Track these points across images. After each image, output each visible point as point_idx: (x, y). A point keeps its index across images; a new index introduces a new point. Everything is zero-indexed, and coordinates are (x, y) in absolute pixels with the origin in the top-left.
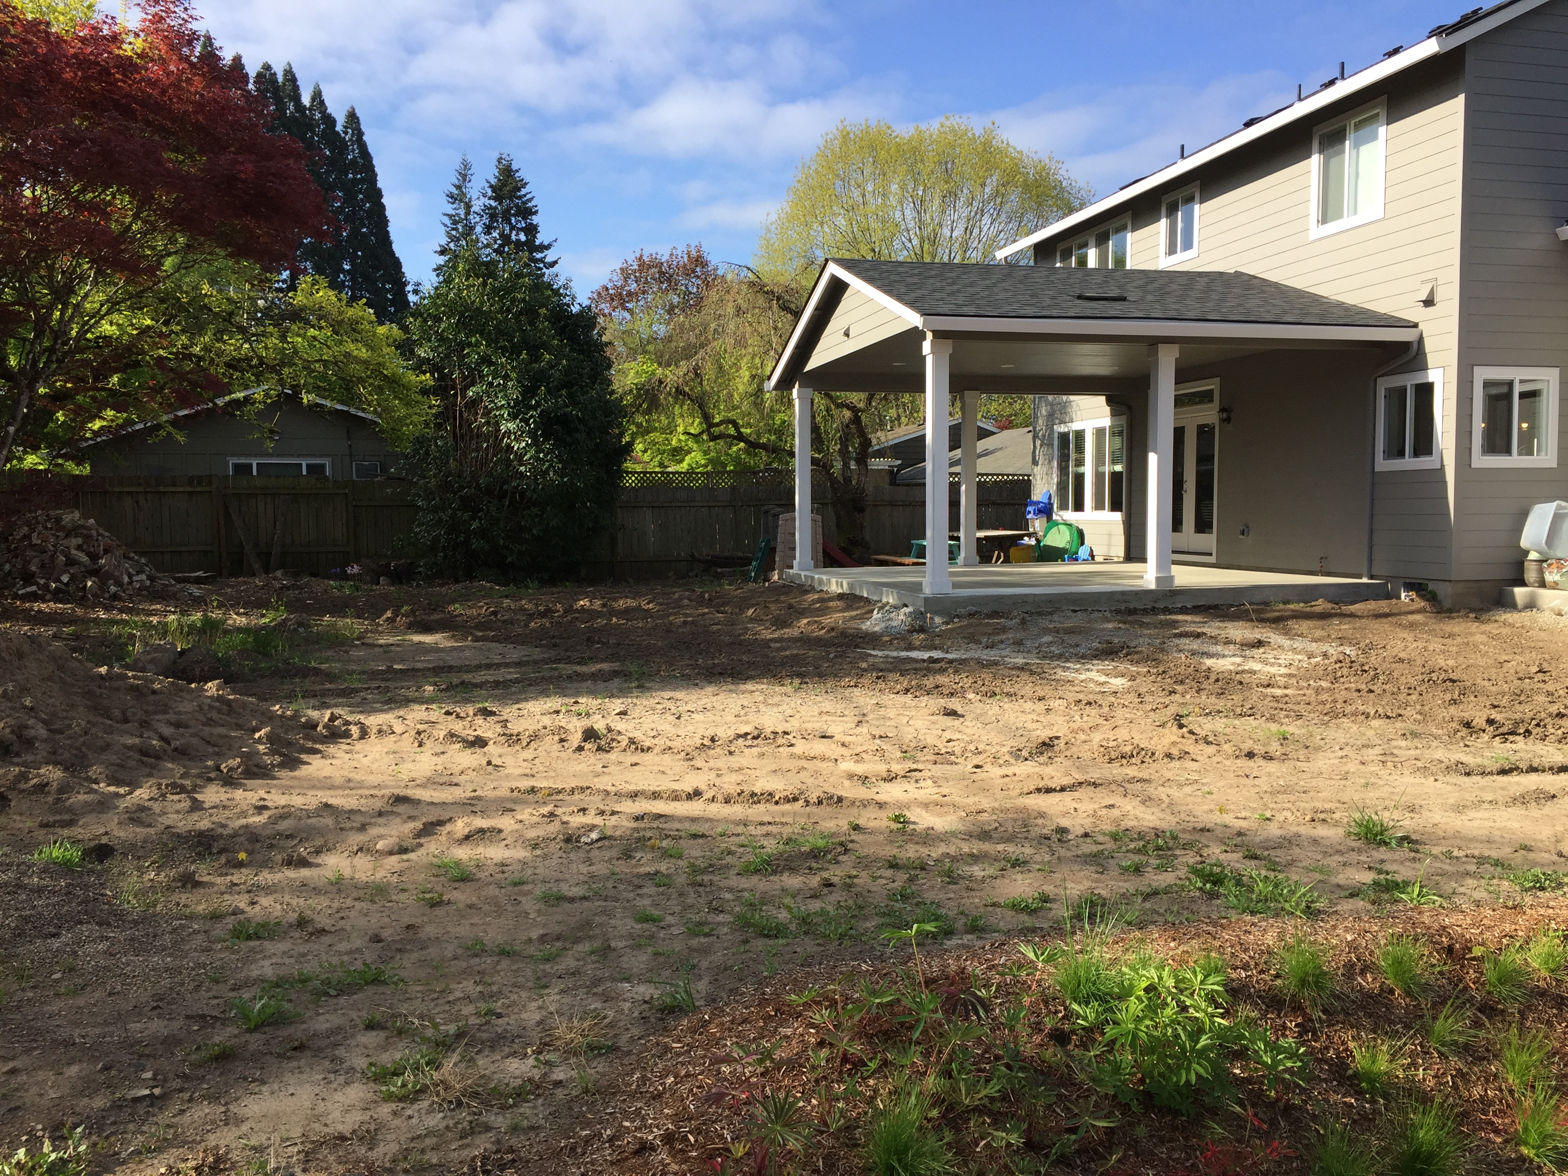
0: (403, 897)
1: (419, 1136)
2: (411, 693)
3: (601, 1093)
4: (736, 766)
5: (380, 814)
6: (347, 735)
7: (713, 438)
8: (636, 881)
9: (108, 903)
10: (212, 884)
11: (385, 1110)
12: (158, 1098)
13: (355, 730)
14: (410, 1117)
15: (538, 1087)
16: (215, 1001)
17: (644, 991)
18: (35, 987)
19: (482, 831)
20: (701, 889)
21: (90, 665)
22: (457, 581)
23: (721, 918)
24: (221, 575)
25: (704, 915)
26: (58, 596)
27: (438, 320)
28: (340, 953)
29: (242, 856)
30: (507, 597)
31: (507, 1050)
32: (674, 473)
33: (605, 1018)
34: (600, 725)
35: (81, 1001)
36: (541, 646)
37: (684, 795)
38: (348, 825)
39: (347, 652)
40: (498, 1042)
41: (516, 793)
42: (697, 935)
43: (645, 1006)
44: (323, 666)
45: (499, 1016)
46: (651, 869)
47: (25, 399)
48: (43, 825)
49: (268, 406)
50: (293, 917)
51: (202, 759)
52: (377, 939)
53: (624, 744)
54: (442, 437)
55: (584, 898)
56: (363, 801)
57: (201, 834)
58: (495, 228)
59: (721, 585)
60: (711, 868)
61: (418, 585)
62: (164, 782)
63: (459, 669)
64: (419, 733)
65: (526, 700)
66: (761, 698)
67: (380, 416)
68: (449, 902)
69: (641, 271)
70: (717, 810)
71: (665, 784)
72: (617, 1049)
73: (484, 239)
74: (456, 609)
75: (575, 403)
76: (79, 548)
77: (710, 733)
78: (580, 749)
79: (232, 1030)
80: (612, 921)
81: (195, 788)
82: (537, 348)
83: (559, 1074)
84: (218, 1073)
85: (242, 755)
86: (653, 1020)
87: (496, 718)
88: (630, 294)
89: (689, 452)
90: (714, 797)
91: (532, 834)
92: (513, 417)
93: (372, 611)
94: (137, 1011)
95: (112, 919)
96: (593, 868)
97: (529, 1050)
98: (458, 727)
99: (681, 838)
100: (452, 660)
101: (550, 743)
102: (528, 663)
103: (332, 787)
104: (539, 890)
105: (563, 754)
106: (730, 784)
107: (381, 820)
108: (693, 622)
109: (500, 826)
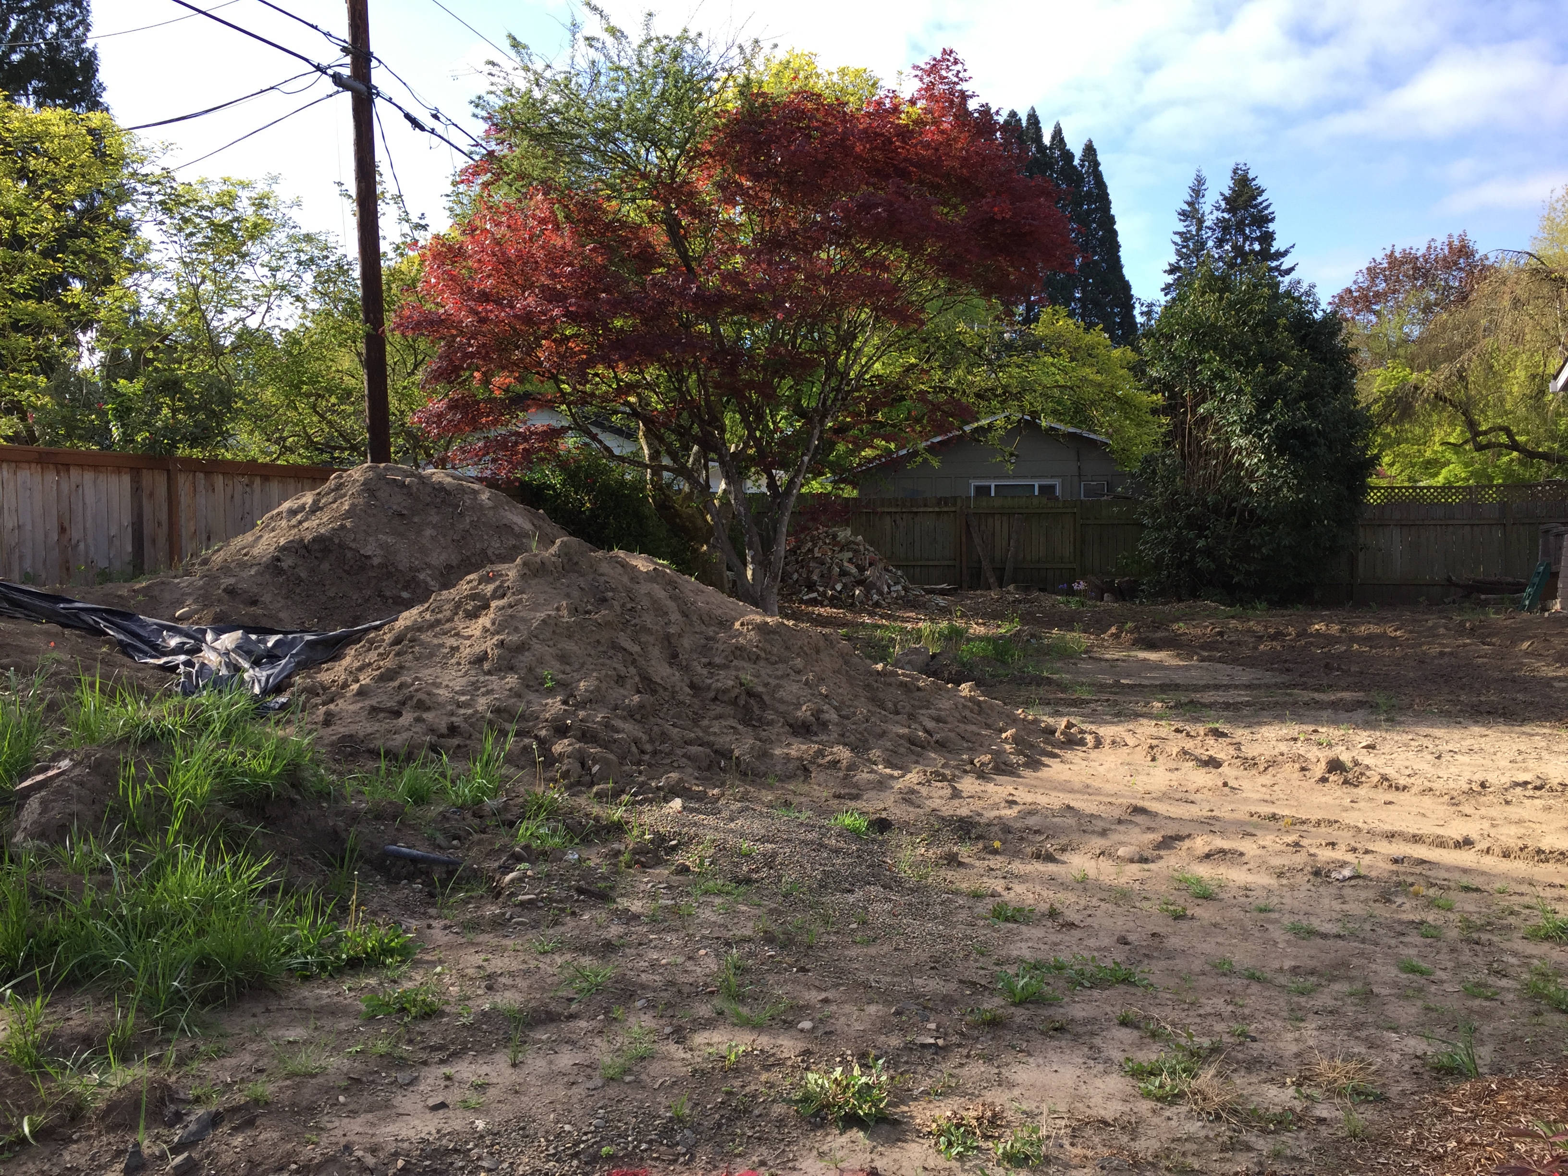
0: (1146, 905)
1: (1179, 1139)
2: (1139, 709)
3: (1371, 1141)
4: (1515, 817)
5: (1120, 822)
6: (1082, 743)
7: (1480, 448)
8: (1399, 928)
9: (890, 870)
10: (973, 866)
11: (1145, 1106)
12: (941, 1048)
13: (1089, 738)
14: (1169, 1119)
15: (1300, 1119)
16: (982, 972)
17: (1415, 1045)
18: (837, 933)
19: (1222, 851)
20: (1477, 947)
21: (868, 661)
22: (1180, 600)
23: (1504, 983)
24: (961, 587)
25: (1483, 976)
26: (834, 602)
27: (1170, 338)
28: (1089, 948)
29: (997, 844)
30: (1233, 617)
31: (1264, 1075)
32: (1428, 488)
33: (1370, 1064)
34: (1345, 757)
35: (873, 951)
36: (1272, 670)
37: (1451, 843)
38: (1090, 828)
39: (1075, 664)
40: (1252, 1065)
41: (1255, 817)
42: (1476, 997)
43: (1417, 1061)
44: (1055, 677)
45: (1254, 1040)
46: (1417, 918)
47: (817, 432)
48: (838, 796)
49: (1009, 432)
50: (1044, 907)
51: (959, 752)
52: (1123, 941)
53: (1376, 778)
54: (1170, 455)
55: (1339, 936)
56: (1102, 807)
57: (961, 819)
58: (1227, 241)
59: (1486, 614)
60: (1487, 926)
61: (1141, 603)
62: (929, 770)
63: (1187, 688)
64: (1152, 747)
65: (1260, 724)
66: (1544, 744)
67: (1110, 437)
68: (1193, 918)
69: (1391, 268)
70: (1490, 863)
71: (1427, 828)
72: (1387, 1099)
73: (1215, 253)
74: (1180, 627)
75: (1314, 416)
76: (850, 561)
77: (1479, 777)
78: (1324, 780)
79: (998, 1001)
80: (1373, 966)
81: (954, 778)
82: (1274, 360)
83: (1322, 1111)
84: (989, 1036)
85: (992, 752)
86: (1426, 1077)
87: (1228, 740)
88: (1377, 295)
89: (1448, 463)
90: (1488, 849)
91: (1277, 861)
92: (1246, 432)
93: (1097, 625)
94: (917, 968)
95: (893, 884)
96: (1345, 907)
97: (1288, 1080)
98: (1189, 745)
99: (1449, 888)
100: (1178, 678)
101: (1290, 771)
102: (1259, 687)
103: (1072, 791)
104: (1287, 920)
105: (1304, 784)
106: (1509, 836)
107: (1121, 828)
108: (1451, 654)
109: (1242, 849)
